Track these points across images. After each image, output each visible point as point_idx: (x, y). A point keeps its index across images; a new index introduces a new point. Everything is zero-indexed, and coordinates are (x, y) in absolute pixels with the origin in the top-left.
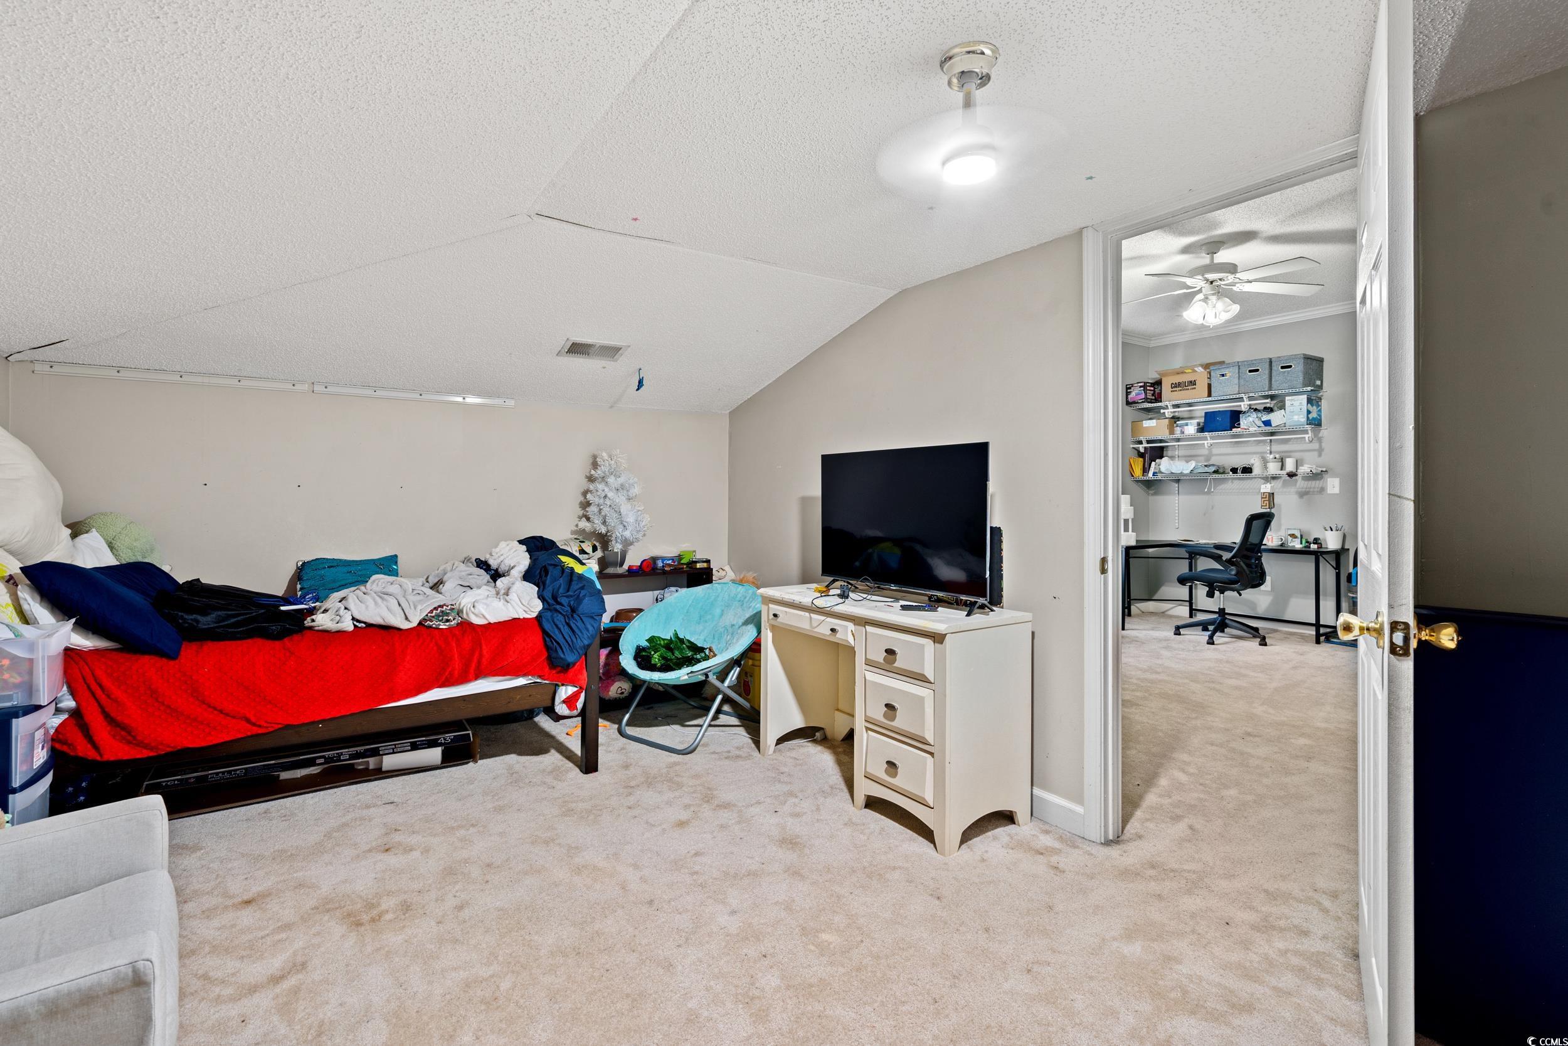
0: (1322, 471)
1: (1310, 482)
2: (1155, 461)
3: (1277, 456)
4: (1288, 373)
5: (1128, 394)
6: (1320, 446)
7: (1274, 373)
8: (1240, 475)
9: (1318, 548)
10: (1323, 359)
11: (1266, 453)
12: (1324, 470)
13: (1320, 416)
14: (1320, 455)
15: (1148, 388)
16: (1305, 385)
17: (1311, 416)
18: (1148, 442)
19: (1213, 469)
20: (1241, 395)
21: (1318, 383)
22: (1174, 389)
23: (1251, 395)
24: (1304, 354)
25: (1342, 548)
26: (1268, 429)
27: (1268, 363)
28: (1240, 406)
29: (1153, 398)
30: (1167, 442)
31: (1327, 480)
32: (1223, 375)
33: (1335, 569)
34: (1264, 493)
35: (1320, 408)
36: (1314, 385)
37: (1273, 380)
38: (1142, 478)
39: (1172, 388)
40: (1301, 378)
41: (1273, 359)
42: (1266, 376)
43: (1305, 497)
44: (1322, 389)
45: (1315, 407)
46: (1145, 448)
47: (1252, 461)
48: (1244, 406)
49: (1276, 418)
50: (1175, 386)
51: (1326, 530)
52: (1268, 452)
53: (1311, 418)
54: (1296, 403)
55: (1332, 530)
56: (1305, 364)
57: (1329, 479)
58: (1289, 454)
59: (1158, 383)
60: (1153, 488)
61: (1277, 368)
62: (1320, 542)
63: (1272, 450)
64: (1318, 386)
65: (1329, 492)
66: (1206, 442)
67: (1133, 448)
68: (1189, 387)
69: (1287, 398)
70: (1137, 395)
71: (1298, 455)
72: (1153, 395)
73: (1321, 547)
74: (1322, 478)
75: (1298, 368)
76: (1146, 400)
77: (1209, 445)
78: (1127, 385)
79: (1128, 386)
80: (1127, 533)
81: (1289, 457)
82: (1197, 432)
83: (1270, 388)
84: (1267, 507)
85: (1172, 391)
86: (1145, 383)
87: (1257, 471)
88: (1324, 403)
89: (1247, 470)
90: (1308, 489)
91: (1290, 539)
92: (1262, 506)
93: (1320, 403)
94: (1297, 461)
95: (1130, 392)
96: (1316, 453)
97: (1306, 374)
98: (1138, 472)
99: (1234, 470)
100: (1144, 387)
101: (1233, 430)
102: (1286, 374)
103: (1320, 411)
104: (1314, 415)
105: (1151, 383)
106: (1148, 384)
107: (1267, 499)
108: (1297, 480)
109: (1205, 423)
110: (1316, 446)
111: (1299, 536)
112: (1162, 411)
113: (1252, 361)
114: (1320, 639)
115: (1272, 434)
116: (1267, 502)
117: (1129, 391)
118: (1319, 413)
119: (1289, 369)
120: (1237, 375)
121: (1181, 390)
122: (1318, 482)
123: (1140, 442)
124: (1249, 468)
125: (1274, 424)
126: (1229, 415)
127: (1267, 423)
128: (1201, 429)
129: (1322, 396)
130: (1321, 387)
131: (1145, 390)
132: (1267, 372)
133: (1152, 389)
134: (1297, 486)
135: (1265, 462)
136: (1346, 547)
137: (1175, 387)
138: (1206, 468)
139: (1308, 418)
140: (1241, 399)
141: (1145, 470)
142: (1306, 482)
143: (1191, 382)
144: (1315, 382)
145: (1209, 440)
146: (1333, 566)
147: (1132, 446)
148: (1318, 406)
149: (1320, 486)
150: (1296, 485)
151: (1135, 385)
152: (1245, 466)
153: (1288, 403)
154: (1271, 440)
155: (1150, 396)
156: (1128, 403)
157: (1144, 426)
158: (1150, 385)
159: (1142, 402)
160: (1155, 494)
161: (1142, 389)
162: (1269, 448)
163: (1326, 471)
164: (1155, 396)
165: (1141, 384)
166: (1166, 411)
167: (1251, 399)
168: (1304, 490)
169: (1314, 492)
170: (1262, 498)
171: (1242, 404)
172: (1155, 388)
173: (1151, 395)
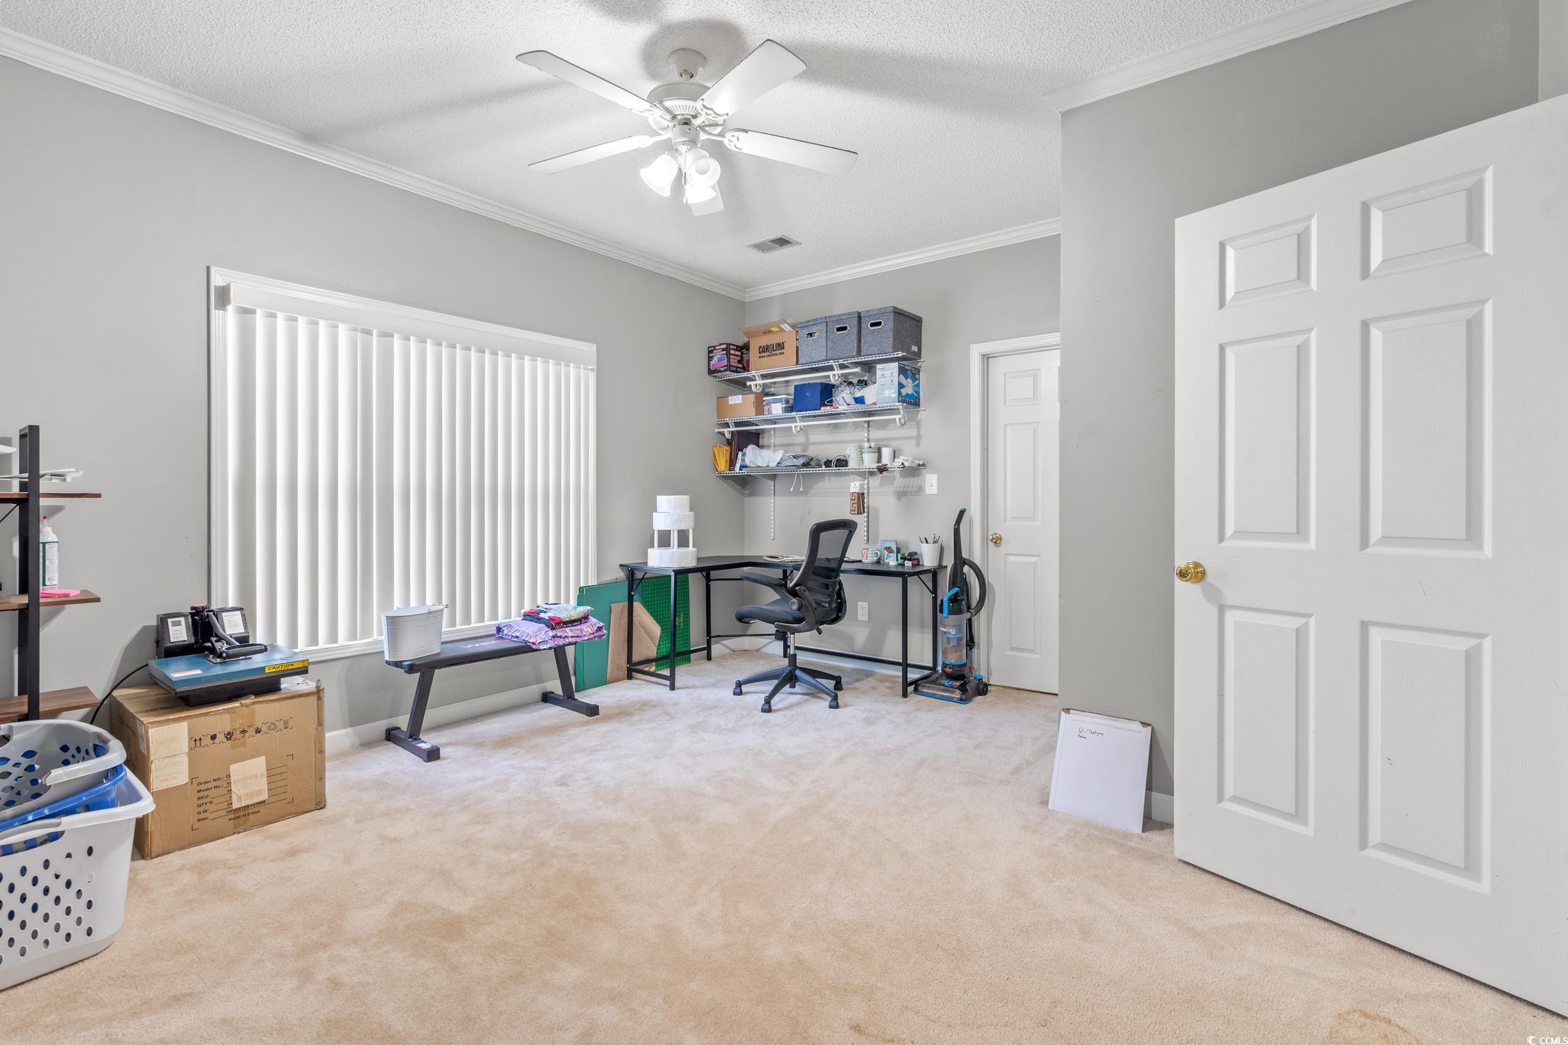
0: (919, 465)
1: (908, 479)
2: (742, 451)
3: (873, 445)
4: (878, 332)
5: (710, 359)
6: (919, 432)
7: (863, 332)
8: (833, 469)
9: (913, 565)
10: (921, 318)
11: (863, 441)
12: (921, 463)
13: (918, 393)
14: (918, 445)
15: (732, 352)
16: (895, 350)
17: (904, 392)
18: (737, 424)
19: (801, 461)
20: (831, 362)
21: (915, 349)
22: (762, 354)
23: (841, 362)
24: (894, 308)
25: (939, 565)
26: (860, 408)
27: (856, 319)
28: (828, 377)
29: (740, 366)
30: (757, 425)
31: (925, 476)
32: (811, 335)
33: (932, 593)
34: (853, 493)
35: (917, 382)
36: (908, 351)
37: (862, 342)
38: (728, 473)
39: (760, 353)
40: (891, 339)
41: (862, 314)
42: (854, 337)
43: (903, 499)
44: (920, 357)
45: (909, 380)
46: (733, 433)
47: (848, 452)
48: (834, 376)
49: (870, 394)
50: (764, 349)
51: (922, 542)
52: (866, 440)
53: (904, 394)
54: (887, 373)
55: (927, 542)
56: (895, 321)
57: (927, 476)
58: (886, 442)
59: (745, 347)
60: (748, 487)
61: (866, 325)
62: (917, 557)
63: (870, 438)
64: (914, 353)
65: (927, 493)
66: (793, 425)
67: (719, 433)
68: (777, 352)
69: (878, 366)
70: (720, 360)
71: (895, 444)
72: (739, 362)
73: (918, 564)
74: (918, 475)
75: (888, 325)
76: (729, 368)
77: (798, 429)
78: (709, 347)
79: (710, 349)
80: (683, 550)
81: (887, 446)
82: (785, 412)
83: (859, 353)
84: (856, 512)
85: (759, 357)
86: (727, 344)
87: (852, 464)
88: (922, 376)
89: (842, 463)
90: (906, 489)
91: (886, 553)
92: (851, 511)
93: (917, 376)
94: (894, 451)
95: (712, 357)
96: (914, 442)
97: (897, 334)
98: (723, 465)
99: (828, 463)
100: (727, 350)
101: (822, 408)
102: (876, 334)
103: (918, 386)
104: (908, 390)
105: (737, 346)
106: (731, 347)
107: (856, 501)
108: (894, 477)
109: (795, 399)
110: (913, 432)
111: (895, 549)
112: (748, 383)
113: (840, 315)
114: (907, 690)
115: (870, 414)
116: (856, 505)
117: (711, 355)
118: (916, 389)
119: (880, 327)
120: (825, 335)
121: (769, 356)
122: (916, 479)
123: (727, 425)
124: (844, 460)
125: (868, 401)
126: (819, 389)
127: (860, 401)
128: (790, 409)
129: (920, 367)
130: (918, 354)
131: (728, 354)
132: (855, 330)
133: (739, 353)
134: (896, 484)
135: (861, 451)
136: (944, 564)
137: (763, 352)
138: (795, 460)
139: (900, 394)
140: (831, 368)
141: (732, 463)
142: (905, 479)
143: (779, 344)
144: (910, 348)
145: (798, 422)
146: (929, 590)
147: (717, 430)
148: (914, 379)
149: (918, 485)
150: (893, 484)
151: (718, 347)
152: (839, 458)
153: (879, 374)
154: (868, 422)
155: (734, 362)
156: (711, 372)
157: (730, 403)
158: (735, 347)
159: (725, 371)
160: (751, 494)
161: (725, 352)
162: (866, 435)
163: (924, 465)
164: (743, 365)
165: (724, 346)
166: (752, 383)
167: (842, 367)
168: (902, 489)
169: (911, 492)
170: (852, 500)
171: (831, 373)
172: (742, 353)
173: (736, 361)
